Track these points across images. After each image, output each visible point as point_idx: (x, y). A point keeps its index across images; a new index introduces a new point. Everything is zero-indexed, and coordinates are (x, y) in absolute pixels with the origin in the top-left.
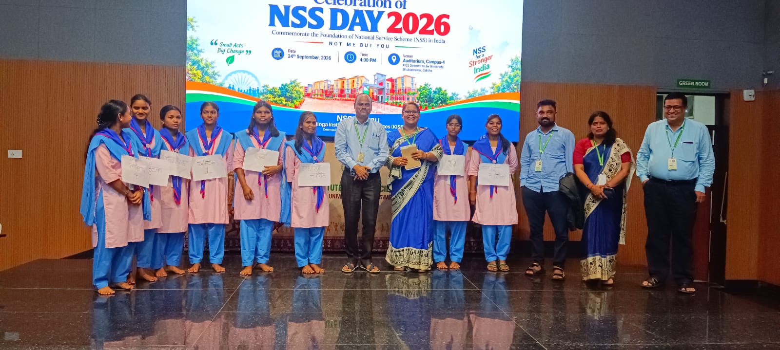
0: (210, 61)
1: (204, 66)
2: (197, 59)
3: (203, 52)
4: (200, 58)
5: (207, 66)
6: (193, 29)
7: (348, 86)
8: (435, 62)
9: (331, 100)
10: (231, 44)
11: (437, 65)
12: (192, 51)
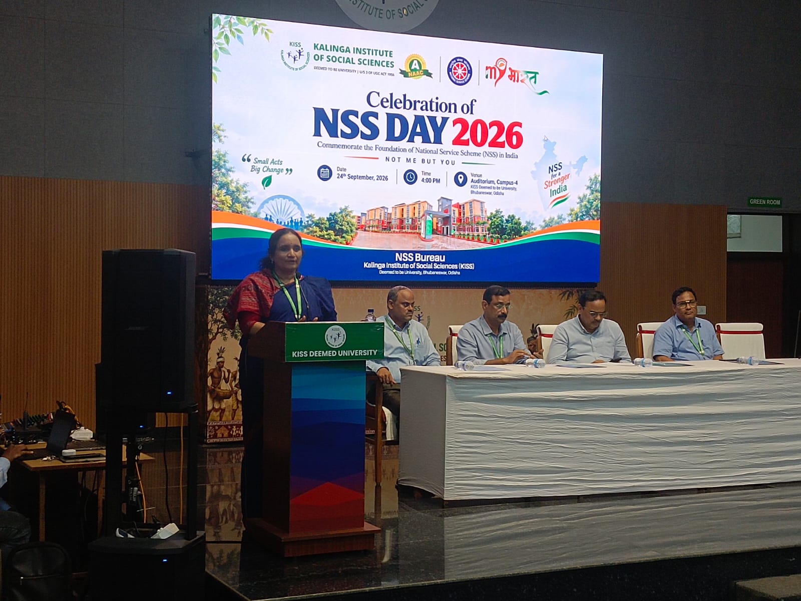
0: (241, 183)
1: (235, 189)
2: (225, 180)
3: (233, 171)
4: (230, 179)
5: (238, 190)
6: (220, 141)
7: (408, 215)
8: (508, 183)
9: (389, 233)
10: (268, 160)
11: (509, 186)
12: (219, 170)
